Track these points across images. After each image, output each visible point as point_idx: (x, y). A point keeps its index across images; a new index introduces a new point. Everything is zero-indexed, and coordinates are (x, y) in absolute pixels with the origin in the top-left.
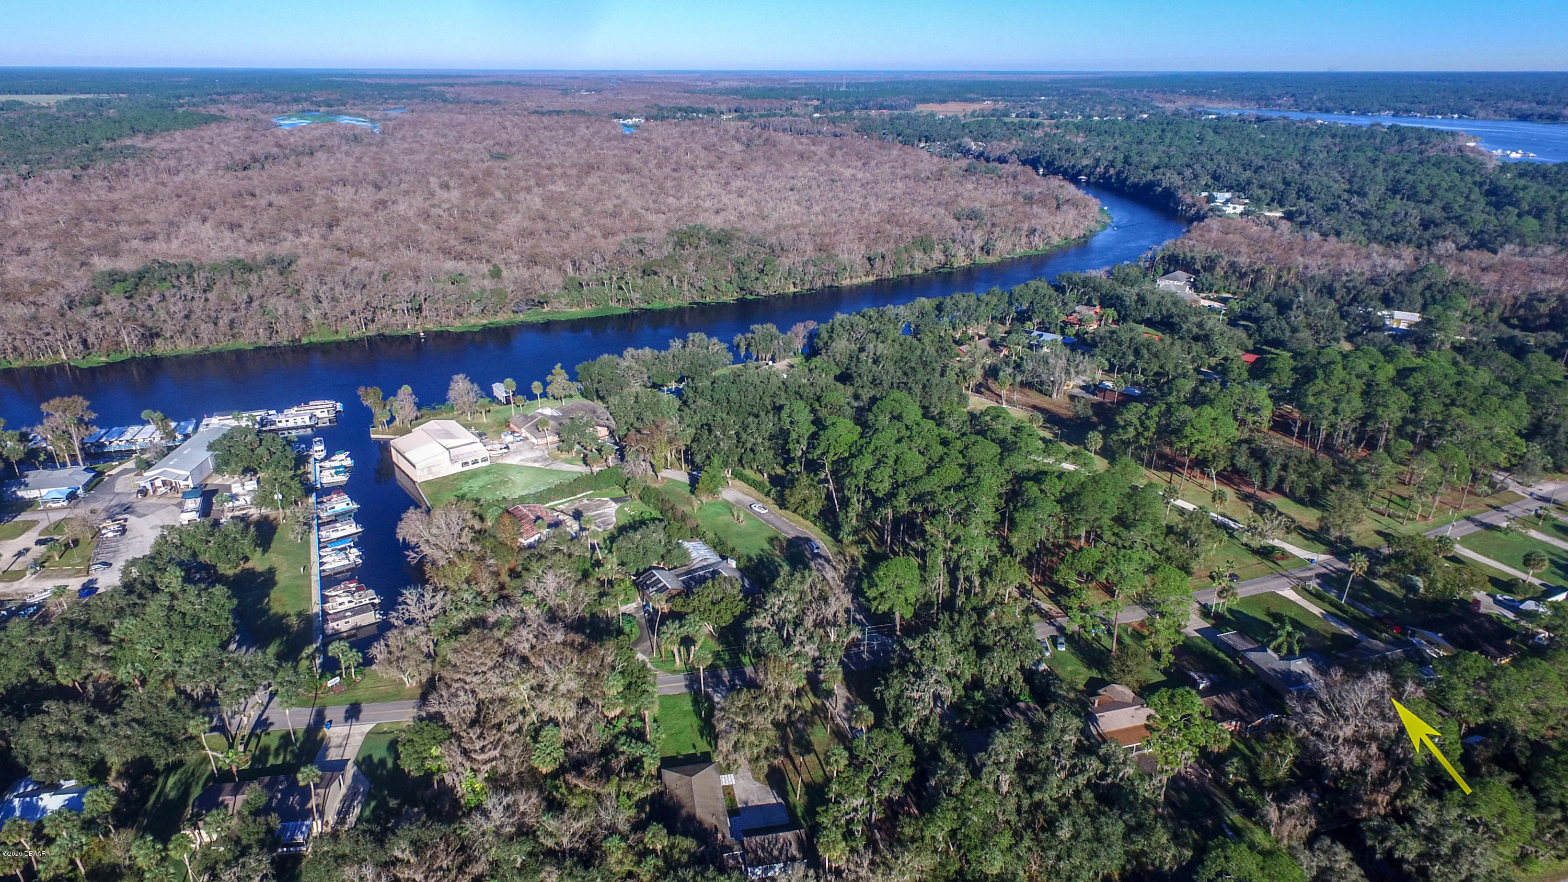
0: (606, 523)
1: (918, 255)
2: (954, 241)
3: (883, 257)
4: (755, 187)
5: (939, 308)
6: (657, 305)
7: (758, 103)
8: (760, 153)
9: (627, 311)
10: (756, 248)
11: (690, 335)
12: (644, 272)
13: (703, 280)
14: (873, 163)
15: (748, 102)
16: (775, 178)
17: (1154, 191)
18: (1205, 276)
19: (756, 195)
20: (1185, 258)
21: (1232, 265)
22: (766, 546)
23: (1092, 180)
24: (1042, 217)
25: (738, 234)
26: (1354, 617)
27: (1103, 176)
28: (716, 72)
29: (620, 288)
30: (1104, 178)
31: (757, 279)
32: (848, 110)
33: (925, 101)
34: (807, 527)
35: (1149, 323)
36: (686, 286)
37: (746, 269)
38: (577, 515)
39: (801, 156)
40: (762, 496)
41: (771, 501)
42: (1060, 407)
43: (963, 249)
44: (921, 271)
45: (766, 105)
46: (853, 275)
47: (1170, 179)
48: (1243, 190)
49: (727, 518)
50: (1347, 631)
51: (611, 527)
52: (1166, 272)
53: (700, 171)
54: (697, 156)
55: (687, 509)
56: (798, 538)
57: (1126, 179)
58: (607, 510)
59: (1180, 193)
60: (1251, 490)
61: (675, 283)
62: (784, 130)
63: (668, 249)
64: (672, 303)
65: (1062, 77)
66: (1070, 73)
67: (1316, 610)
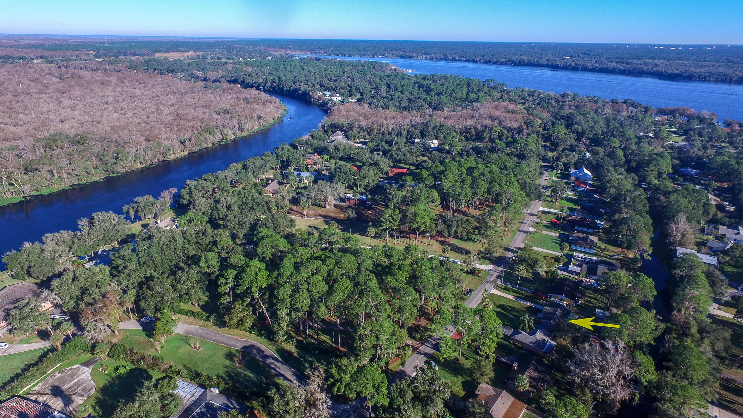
0: (86, 390)
1: (209, 137)
2: (224, 126)
3: (190, 140)
4: (80, 103)
6: (45, 191)
7: (56, 53)
8: (73, 83)
9: (21, 199)
10: (106, 144)
11: (95, 215)
12: (26, 169)
14: (149, 86)
15: (49, 52)
16: (92, 97)
17: (298, 93)
18: (350, 132)
19: (84, 109)
20: (339, 125)
21: (360, 127)
22: (227, 362)
23: (266, 89)
24: (259, 109)
25: (89, 136)
26: (526, 296)
27: (271, 86)
28: (14, 35)
29: (11, 184)
30: (272, 88)
31: (115, 163)
32: (116, 57)
33: (159, 51)
34: (246, 337)
35: (341, 159)
36: (65, 175)
37: (106, 158)
38: (56, 391)
39: (102, 83)
40: (202, 322)
42: (332, 212)
43: (230, 131)
44: (211, 145)
45: (61, 54)
46: (175, 152)
47: (304, 87)
48: (334, 90)
49: (185, 349)
50: (529, 304)
51: (93, 391)
52: (333, 133)
53: (35, 96)
54: (29, 86)
55: (152, 352)
56: (245, 348)
57: (283, 87)
58: (83, 376)
59: (311, 93)
60: (444, 239)
61: (56, 174)
62: (81, 69)
63: (40, 152)
64: (57, 187)
67: (511, 297)
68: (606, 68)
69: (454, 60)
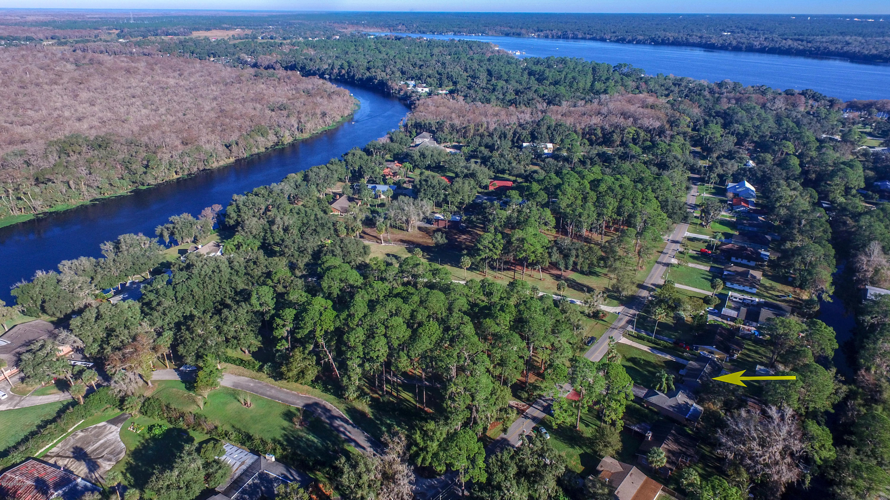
0: (115, 453)
1: (260, 139)
2: (279, 126)
3: (237, 144)
4: (101, 96)
5: (306, 178)
6: (60, 207)
7: (70, 32)
8: (92, 70)
9: (32, 218)
10: (134, 149)
11: (121, 237)
12: (37, 179)
13: (100, 180)
14: (186, 74)
15: (61, 31)
16: (115, 89)
17: (374, 83)
18: (439, 134)
19: (105, 103)
20: (425, 124)
21: (452, 126)
22: (286, 424)
23: (333, 77)
24: (324, 104)
25: (113, 138)
26: (665, 347)
27: (339, 74)
29: (19, 199)
30: (340, 76)
31: (145, 173)
32: (144, 37)
33: (197, 29)
35: (428, 168)
36: (84, 188)
37: (134, 166)
38: (79, 454)
39: (128, 71)
40: (254, 373)
41: (264, 376)
42: (416, 237)
43: (288, 131)
44: (264, 150)
45: (77, 34)
46: (219, 159)
47: (381, 75)
48: (420, 79)
49: (234, 406)
50: (668, 357)
51: (122, 455)
52: (418, 134)
53: (46, 87)
54: (38, 75)
55: (193, 409)
56: (307, 406)
57: (354, 76)
58: (110, 437)
59: (390, 83)
60: (559, 273)
61: (73, 186)
62: (101, 52)
63: (53, 158)
64: (74, 203)
65: (274, 14)
66: (278, 12)
67: (645, 348)
68: (779, 48)
69: (575, 38)
